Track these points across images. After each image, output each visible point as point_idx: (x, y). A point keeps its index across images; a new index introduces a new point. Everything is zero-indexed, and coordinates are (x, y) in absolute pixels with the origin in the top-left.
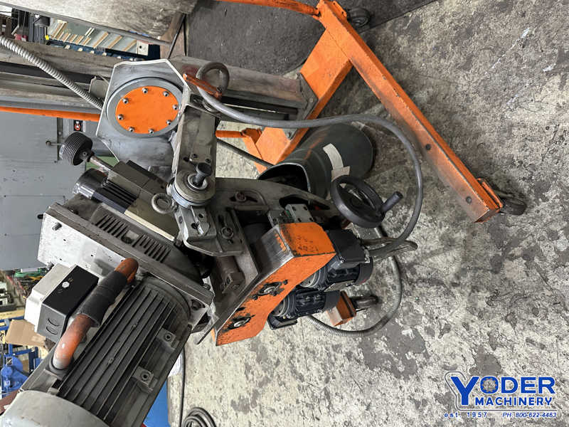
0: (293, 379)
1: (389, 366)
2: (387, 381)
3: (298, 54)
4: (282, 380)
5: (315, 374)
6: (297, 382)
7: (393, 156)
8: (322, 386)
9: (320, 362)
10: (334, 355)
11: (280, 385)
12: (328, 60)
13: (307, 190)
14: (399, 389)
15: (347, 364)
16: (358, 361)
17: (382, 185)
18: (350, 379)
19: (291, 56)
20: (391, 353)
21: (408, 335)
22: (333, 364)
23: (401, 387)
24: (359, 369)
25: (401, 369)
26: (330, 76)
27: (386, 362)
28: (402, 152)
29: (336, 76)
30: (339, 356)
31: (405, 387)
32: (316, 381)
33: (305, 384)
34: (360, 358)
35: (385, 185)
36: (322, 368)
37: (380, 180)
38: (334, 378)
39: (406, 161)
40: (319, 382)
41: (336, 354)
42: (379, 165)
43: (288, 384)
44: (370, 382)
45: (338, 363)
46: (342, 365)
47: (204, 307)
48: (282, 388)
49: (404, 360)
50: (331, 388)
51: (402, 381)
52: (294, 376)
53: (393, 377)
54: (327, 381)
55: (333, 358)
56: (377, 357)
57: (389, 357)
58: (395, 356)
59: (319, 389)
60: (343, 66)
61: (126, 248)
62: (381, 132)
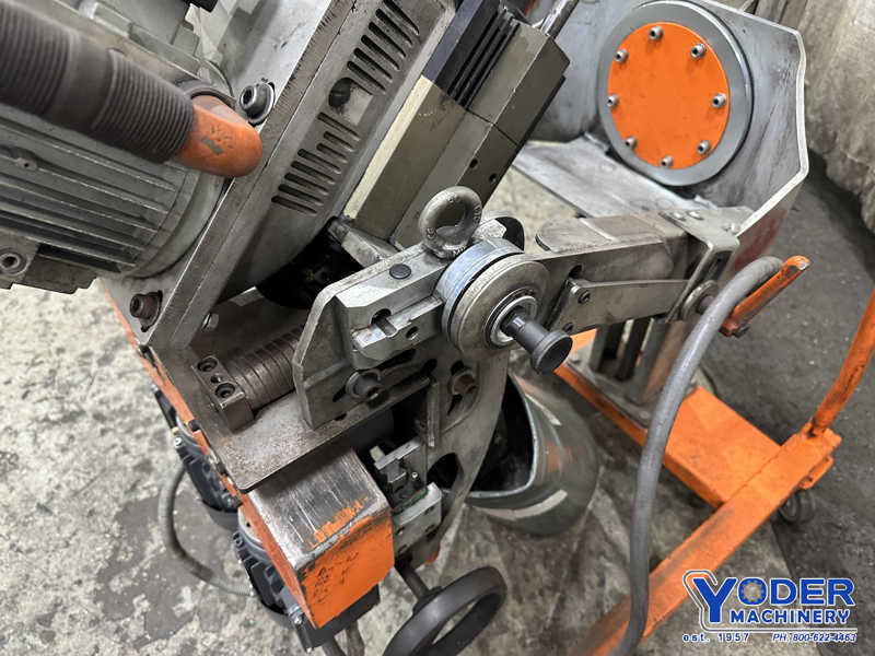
0: (103, 342)
1: (122, 557)
2: (93, 552)
3: (721, 362)
4: (104, 318)
5: (112, 391)
6: (99, 352)
7: (529, 572)
8: (89, 405)
9: (134, 402)
10: (145, 434)
11: (94, 313)
12: (725, 453)
13: (472, 490)
14: (76, 578)
15: (129, 462)
16: (134, 487)
17: (473, 547)
18: (98, 468)
19: (718, 348)
20: (147, 564)
21: (181, 600)
22: (129, 431)
23: (79, 582)
24: (117, 489)
25: (116, 585)
26: (693, 457)
27: (130, 549)
28: (537, 593)
29: (692, 470)
30: (145, 445)
31: (80, 592)
32: (99, 392)
33: (94, 368)
34: (139, 492)
35: (473, 556)
36: (122, 407)
37: (483, 544)
38: (103, 432)
39: (520, 601)
40: (96, 398)
41: (148, 438)
42: (513, 540)
43: (95, 330)
44: (91, 513)
45: (131, 442)
46: (126, 452)
47: (144, 330)
48: (89, 318)
49: (132, 592)
50: (84, 425)
51: (91, 586)
52: (109, 343)
53: (100, 565)
54: (99, 417)
55: (140, 430)
56: (141, 530)
57: (139, 557)
58: (141, 570)
59: (83, 400)
60: (712, 489)
61: (316, 95)
62: (575, 546)
